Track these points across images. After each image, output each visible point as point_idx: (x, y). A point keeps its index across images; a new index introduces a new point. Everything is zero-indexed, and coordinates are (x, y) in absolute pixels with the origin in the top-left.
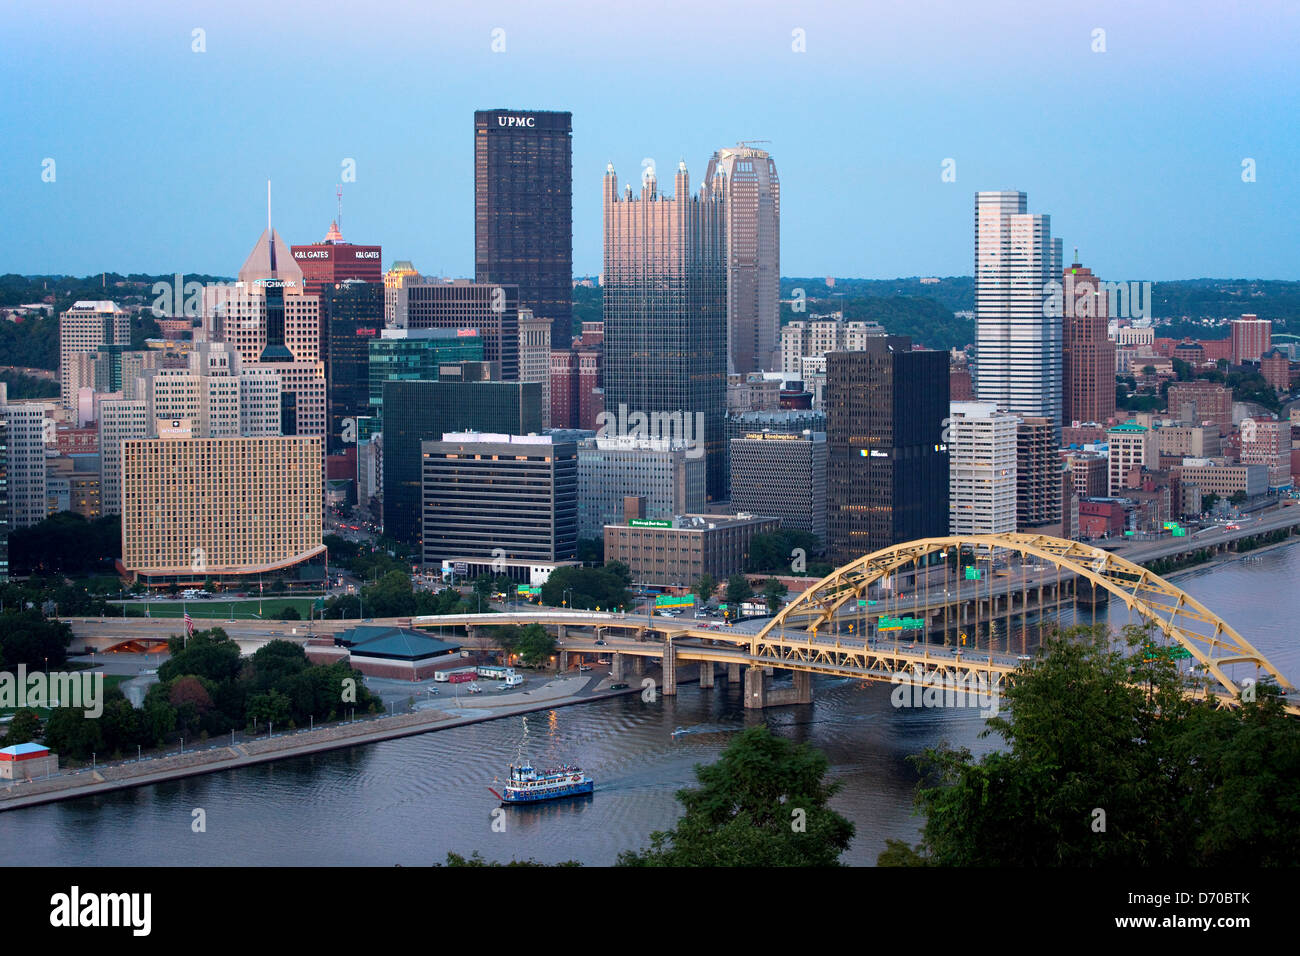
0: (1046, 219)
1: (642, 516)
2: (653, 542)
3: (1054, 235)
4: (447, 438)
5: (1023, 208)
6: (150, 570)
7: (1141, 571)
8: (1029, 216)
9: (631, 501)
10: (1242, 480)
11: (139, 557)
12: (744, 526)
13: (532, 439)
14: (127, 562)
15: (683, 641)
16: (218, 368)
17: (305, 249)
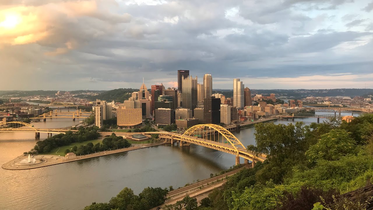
0: (242, 82)
1: (181, 119)
2: (181, 122)
3: (243, 84)
4: (159, 109)
5: (239, 81)
6: (119, 125)
7: (226, 130)
8: (240, 82)
9: (179, 117)
10: (264, 114)
11: (120, 123)
12: (194, 120)
13: (168, 109)
14: (118, 124)
15: (174, 137)
16: (132, 100)
17: (153, 86)
